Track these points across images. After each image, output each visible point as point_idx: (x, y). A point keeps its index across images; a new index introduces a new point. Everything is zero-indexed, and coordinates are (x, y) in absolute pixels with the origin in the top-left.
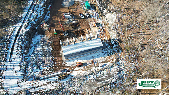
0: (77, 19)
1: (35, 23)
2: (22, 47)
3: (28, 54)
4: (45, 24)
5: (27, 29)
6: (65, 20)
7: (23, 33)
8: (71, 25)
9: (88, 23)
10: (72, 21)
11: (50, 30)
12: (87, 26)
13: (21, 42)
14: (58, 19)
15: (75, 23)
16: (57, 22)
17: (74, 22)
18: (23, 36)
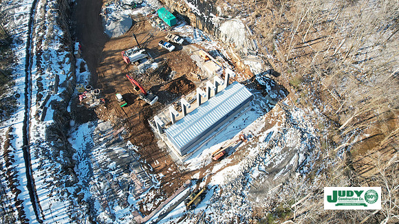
0: (160, 57)
1: (61, 100)
2: (56, 171)
3: (80, 183)
4: (88, 91)
5: (48, 122)
6: (131, 67)
7: (41, 136)
8: (152, 74)
9: (188, 58)
10: (150, 65)
11: (108, 103)
12: (189, 65)
13: (47, 161)
14: (114, 70)
15: (160, 67)
16: (115, 77)
17: (155, 66)
18: (45, 144)
